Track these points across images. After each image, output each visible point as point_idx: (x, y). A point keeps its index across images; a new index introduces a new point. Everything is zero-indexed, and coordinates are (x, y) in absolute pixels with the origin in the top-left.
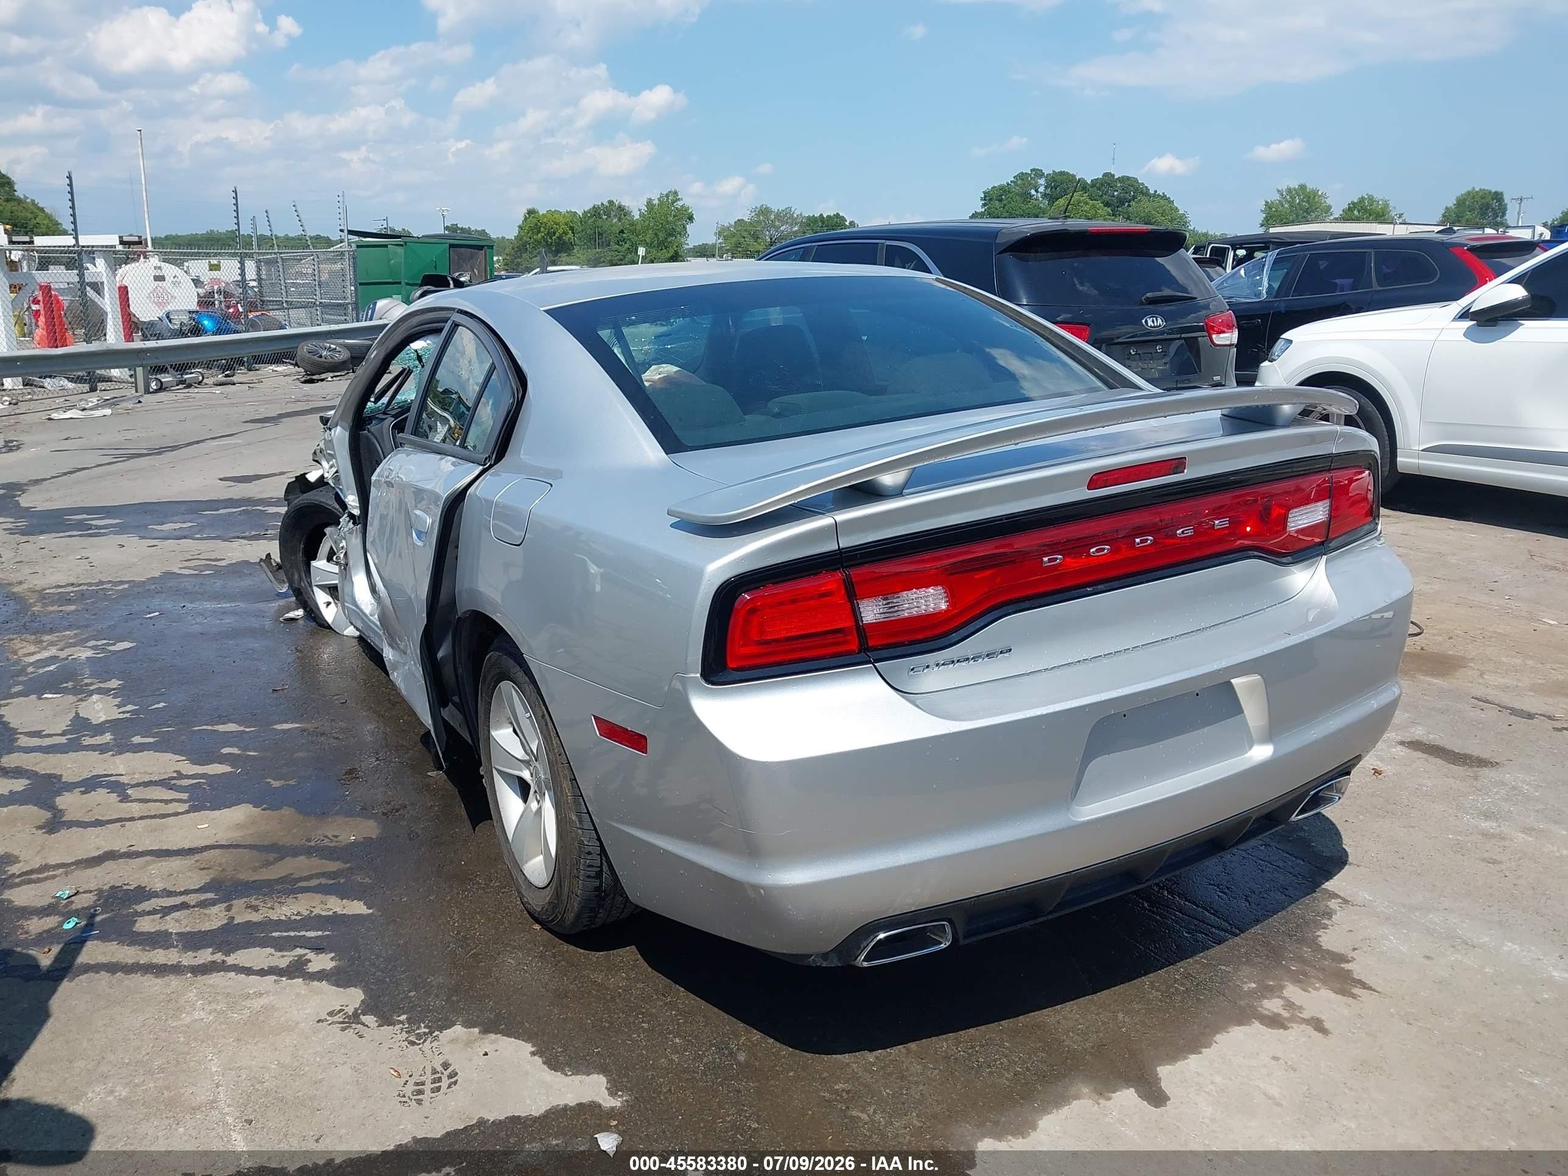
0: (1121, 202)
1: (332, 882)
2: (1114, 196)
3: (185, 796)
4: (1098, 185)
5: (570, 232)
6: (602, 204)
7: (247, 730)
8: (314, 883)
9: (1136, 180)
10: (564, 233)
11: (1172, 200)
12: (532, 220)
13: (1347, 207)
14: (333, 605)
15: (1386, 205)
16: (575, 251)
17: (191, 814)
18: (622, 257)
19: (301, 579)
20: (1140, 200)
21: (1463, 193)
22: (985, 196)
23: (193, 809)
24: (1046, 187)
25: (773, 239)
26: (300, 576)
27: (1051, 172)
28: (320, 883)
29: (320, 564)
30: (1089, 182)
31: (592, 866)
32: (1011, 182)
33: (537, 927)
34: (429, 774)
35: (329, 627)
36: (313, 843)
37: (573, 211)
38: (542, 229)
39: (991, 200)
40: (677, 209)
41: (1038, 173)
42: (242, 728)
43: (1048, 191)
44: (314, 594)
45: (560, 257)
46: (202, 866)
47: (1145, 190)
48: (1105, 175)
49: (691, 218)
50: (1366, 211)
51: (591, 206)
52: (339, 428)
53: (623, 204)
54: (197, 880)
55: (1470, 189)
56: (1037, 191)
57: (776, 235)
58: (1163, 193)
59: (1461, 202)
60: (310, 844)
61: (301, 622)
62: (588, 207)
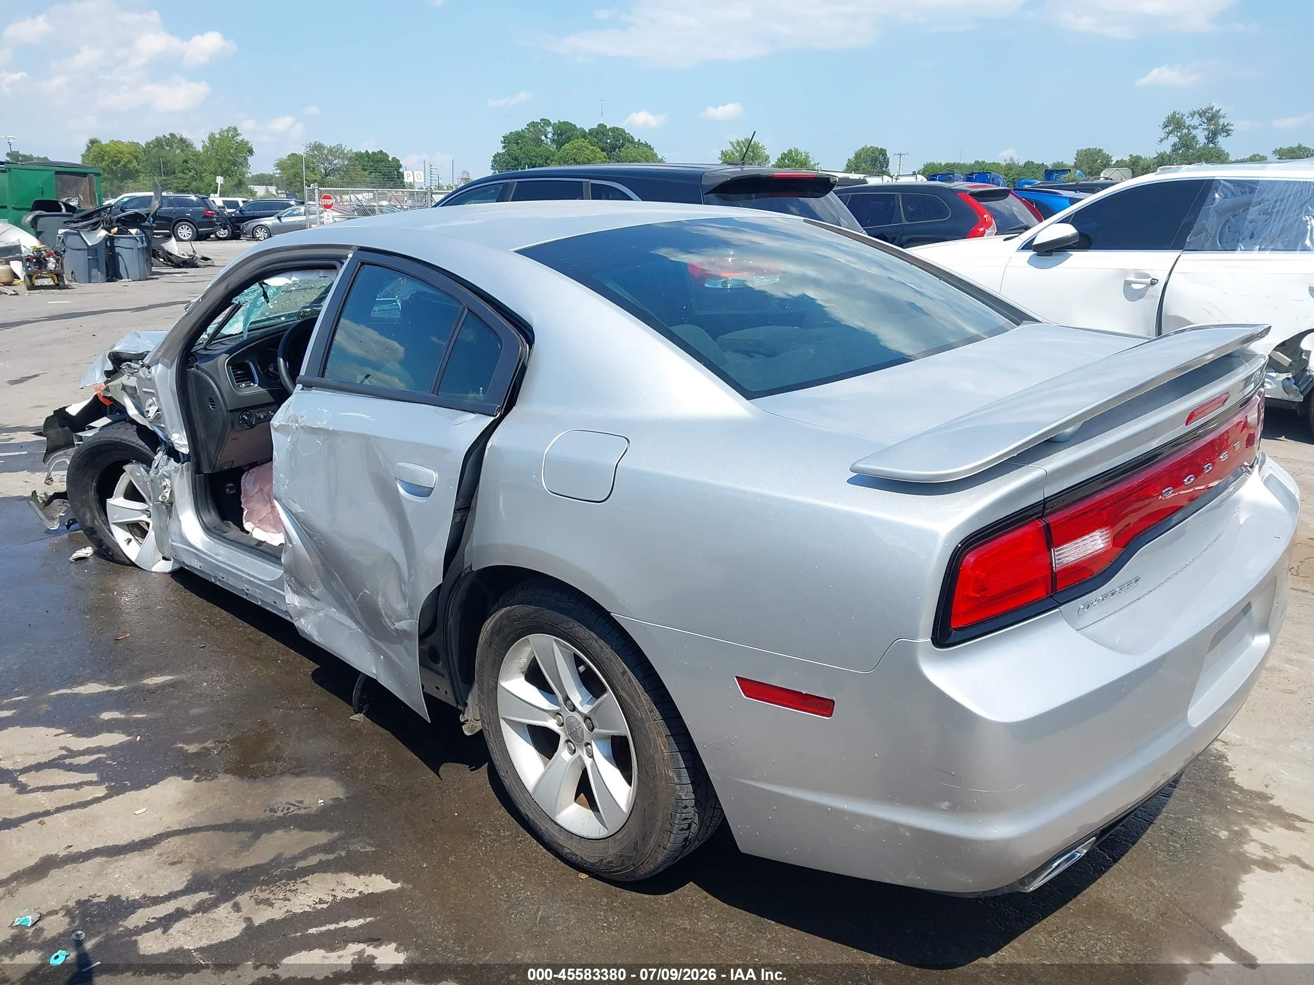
0: (614, 148)
1: (332, 857)
2: (607, 143)
3: (93, 777)
4: (594, 134)
5: (135, 161)
6: (164, 136)
7: (116, 689)
8: (313, 860)
9: (623, 131)
10: (128, 161)
11: (652, 147)
12: (95, 148)
13: (780, 156)
14: (133, 541)
15: (807, 157)
16: (141, 178)
17: (115, 798)
18: (187, 184)
19: (94, 518)
20: (628, 148)
21: (859, 149)
22: (505, 140)
23: (113, 792)
24: (553, 134)
25: (328, 171)
26: (93, 514)
27: (557, 122)
28: (321, 860)
29: (117, 502)
30: (587, 131)
31: (687, 819)
32: (525, 129)
33: (584, 876)
34: (351, 718)
35: (133, 564)
36: (280, 814)
37: (135, 141)
38: (106, 158)
39: (509, 143)
40: (237, 142)
41: (547, 122)
42: (107, 688)
43: (556, 137)
44: (112, 533)
45: (126, 183)
46: (171, 860)
47: (631, 140)
48: (600, 125)
49: (251, 152)
50: (794, 161)
51: (154, 138)
52: (160, 365)
53: (184, 136)
54: (177, 879)
55: (863, 146)
56: (546, 137)
57: (330, 167)
58: (646, 142)
59: (858, 156)
60: (276, 815)
61: (91, 561)
62: (151, 138)
